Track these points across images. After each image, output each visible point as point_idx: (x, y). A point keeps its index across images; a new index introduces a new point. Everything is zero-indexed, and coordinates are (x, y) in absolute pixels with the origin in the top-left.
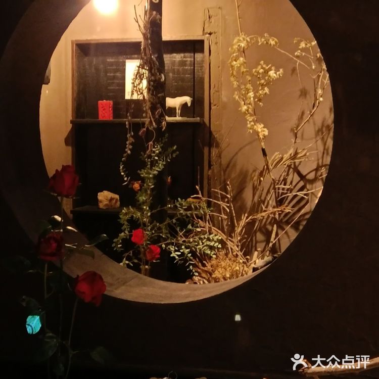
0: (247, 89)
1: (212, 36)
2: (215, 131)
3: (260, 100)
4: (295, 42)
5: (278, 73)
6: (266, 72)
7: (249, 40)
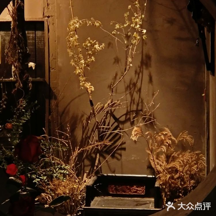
0: (79, 57)
1: (49, 18)
2: (53, 88)
3: (88, 66)
4: (111, 24)
5: (101, 46)
6: (92, 45)
7: (81, 22)
